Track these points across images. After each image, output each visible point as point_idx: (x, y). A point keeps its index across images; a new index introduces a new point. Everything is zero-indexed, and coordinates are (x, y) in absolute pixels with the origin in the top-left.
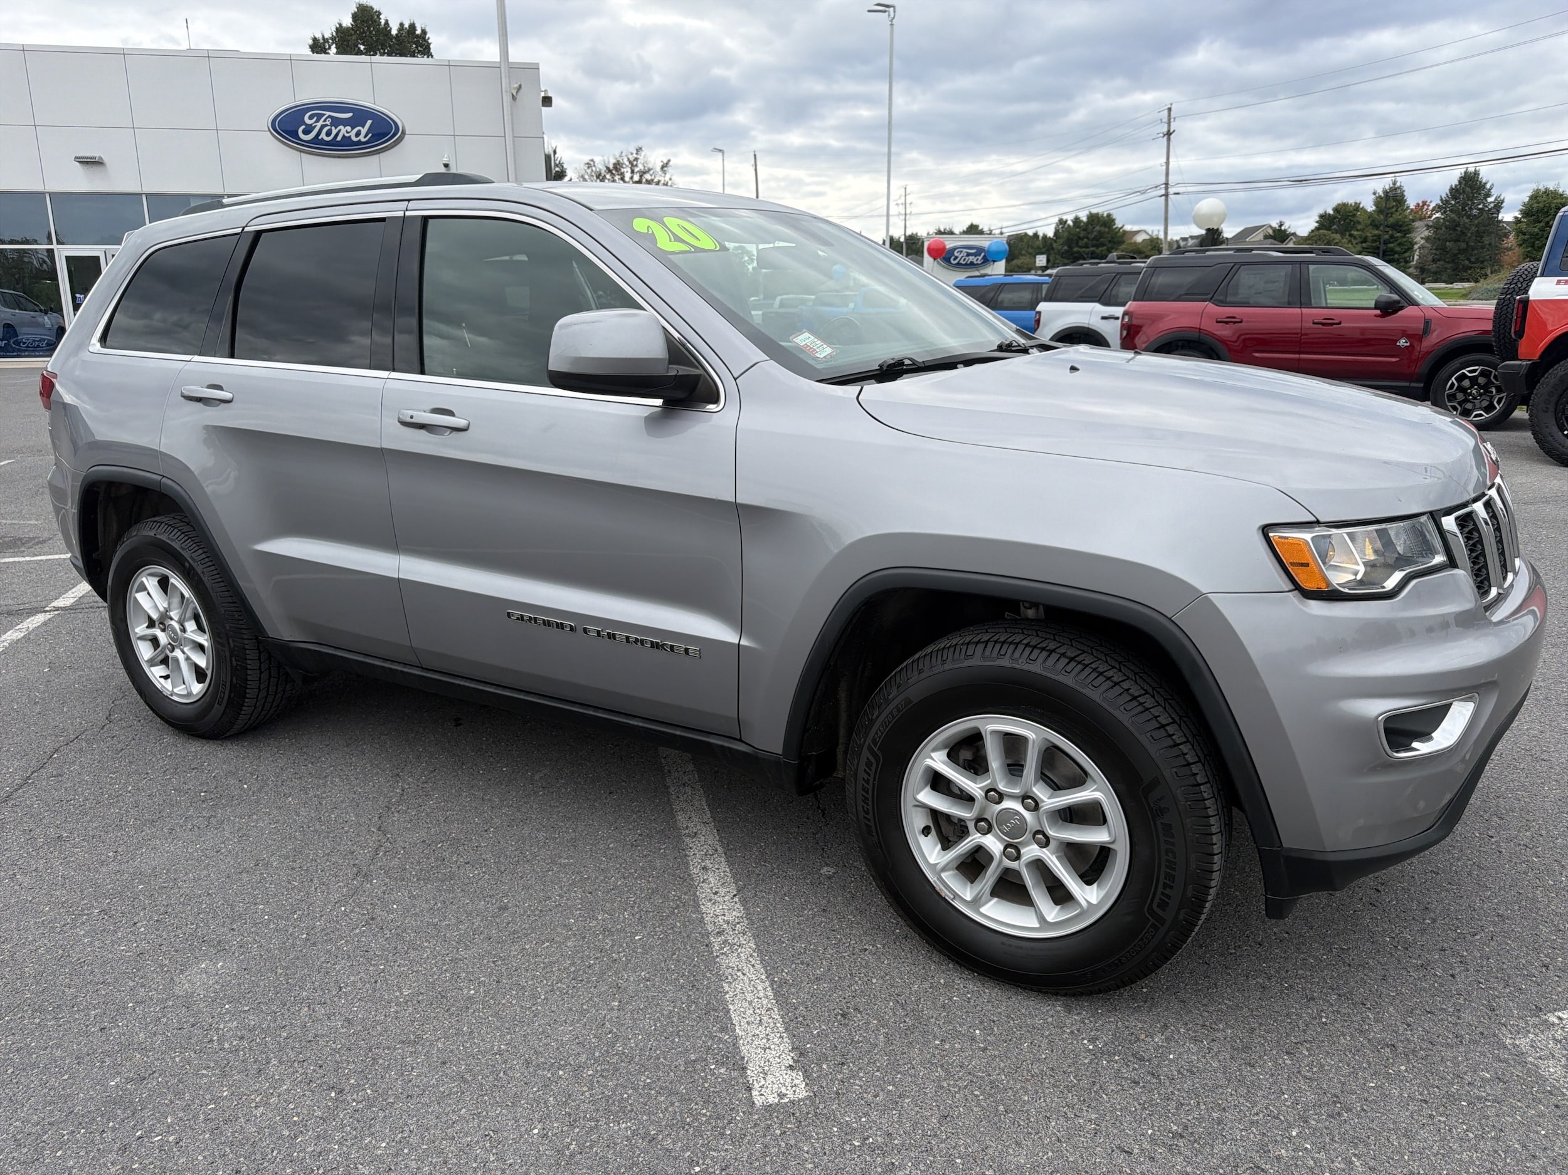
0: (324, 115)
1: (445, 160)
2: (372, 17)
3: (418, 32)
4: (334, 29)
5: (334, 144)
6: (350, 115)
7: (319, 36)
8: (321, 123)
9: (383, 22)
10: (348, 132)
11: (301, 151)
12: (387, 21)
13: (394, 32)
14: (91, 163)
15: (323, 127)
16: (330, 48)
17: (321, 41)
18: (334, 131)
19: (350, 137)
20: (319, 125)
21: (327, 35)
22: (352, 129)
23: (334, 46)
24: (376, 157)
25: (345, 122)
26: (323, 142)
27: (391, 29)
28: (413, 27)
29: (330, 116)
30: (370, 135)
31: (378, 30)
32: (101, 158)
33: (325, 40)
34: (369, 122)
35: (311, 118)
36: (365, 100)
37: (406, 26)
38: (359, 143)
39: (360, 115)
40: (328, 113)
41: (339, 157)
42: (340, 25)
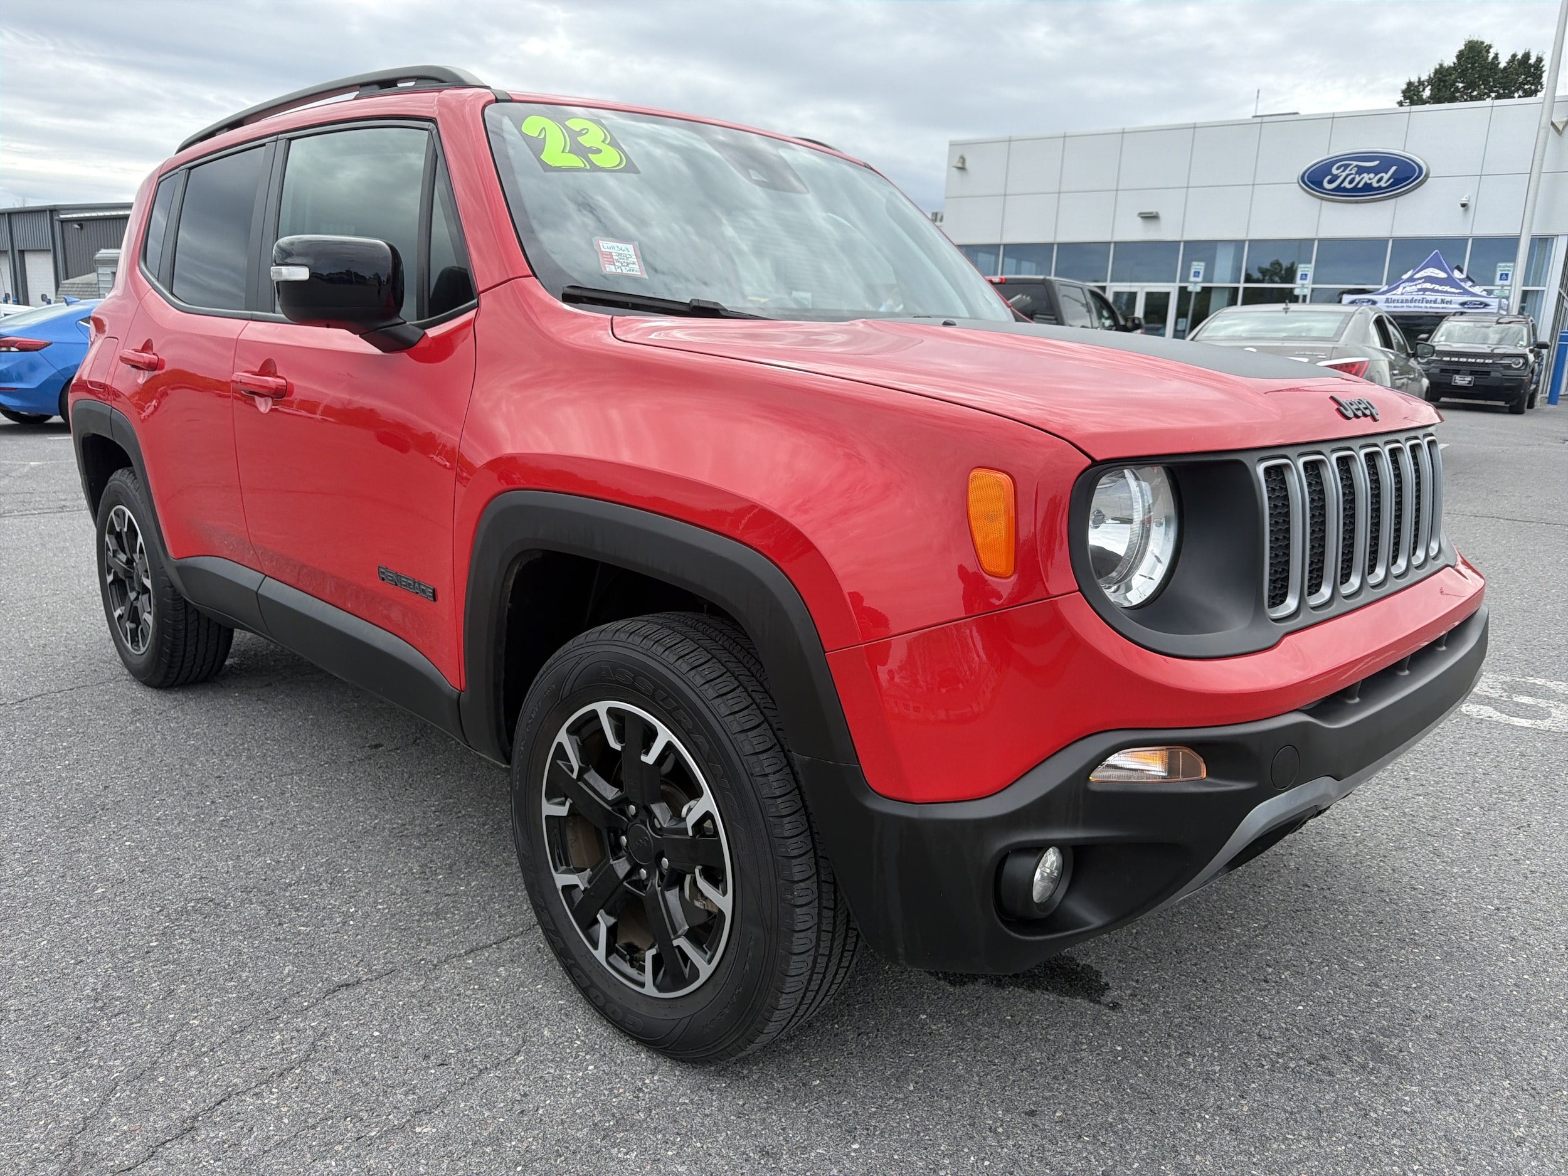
0: (1351, 165)
1: (1464, 200)
2: (1480, 52)
3: (1532, 61)
4: (1432, 71)
5: (1355, 189)
6: (1377, 162)
7: (1414, 79)
8: (1347, 172)
9: (1491, 56)
10: (1370, 179)
11: (1322, 199)
12: (1497, 55)
13: (1502, 65)
14: (1150, 217)
15: (1348, 175)
16: (1424, 90)
17: (1416, 84)
18: (1358, 179)
19: (1371, 184)
20: (1344, 174)
21: (1424, 77)
22: (1376, 175)
23: (1429, 87)
24: (1394, 200)
25: (1368, 170)
26: (1345, 190)
27: (1499, 63)
28: (1527, 56)
29: (1357, 166)
30: (1392, 180)
31: (1483, 67)
32: (1157, 213)
33: (1421, 83)
34: (1394, 168)
35: (1338, 168)
36: (1394, 148)
37: (1519, 57)
38: (1380, 188)
39: (1385, 161)
40: (1355, 163)
41: (1357, 202)
42: (1441, 65)
